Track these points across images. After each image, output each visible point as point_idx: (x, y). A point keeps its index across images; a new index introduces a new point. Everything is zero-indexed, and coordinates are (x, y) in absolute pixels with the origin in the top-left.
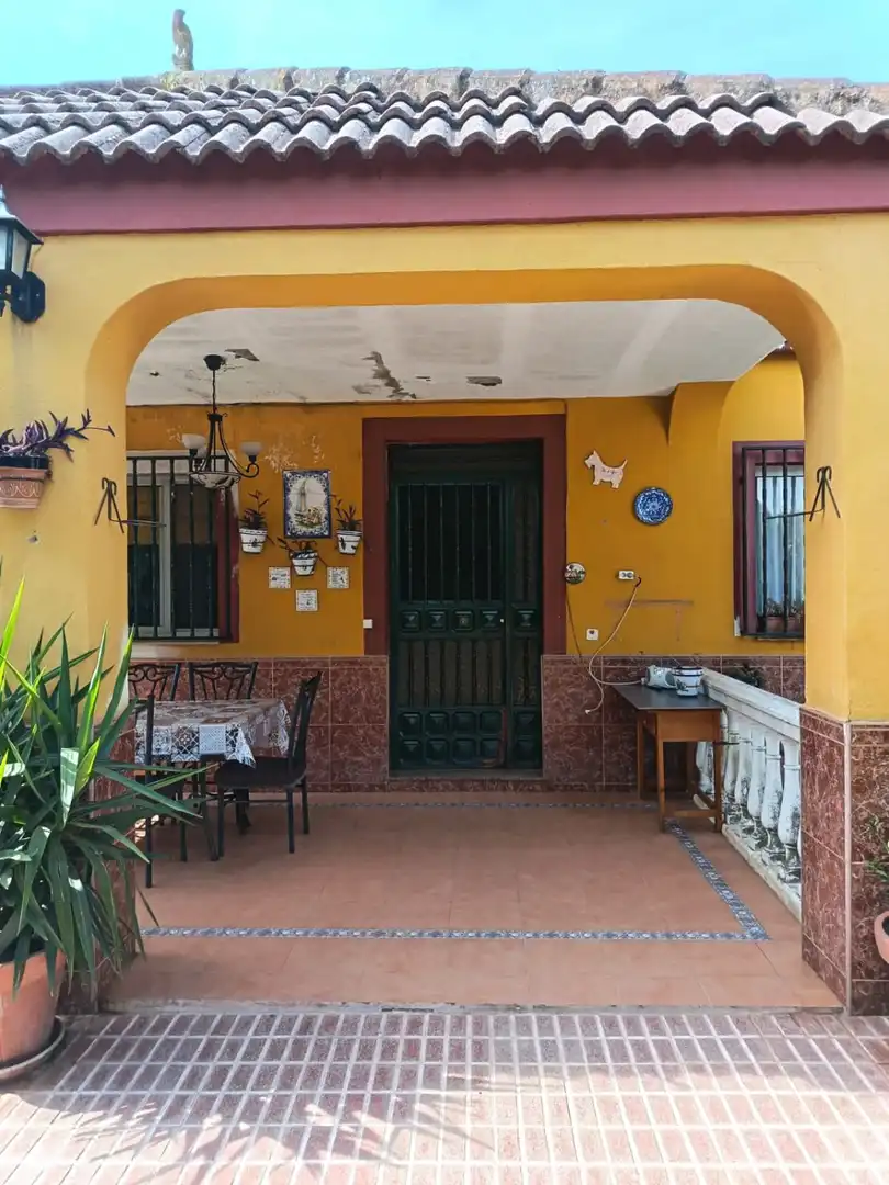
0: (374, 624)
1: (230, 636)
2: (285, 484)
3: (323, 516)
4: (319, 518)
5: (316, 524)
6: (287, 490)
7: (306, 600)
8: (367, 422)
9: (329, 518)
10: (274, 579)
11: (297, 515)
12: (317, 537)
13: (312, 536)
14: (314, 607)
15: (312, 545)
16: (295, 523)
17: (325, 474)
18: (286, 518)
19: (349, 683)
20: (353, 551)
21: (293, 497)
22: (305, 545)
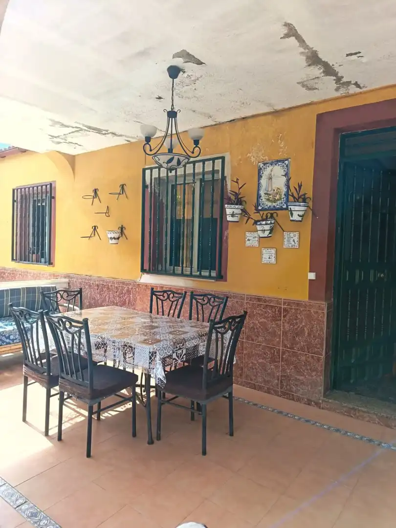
0: (316, 276)
1: (221, 277)
2: (259, 173)
3: (283, 193)
4: (280, 195)
5: (278, 200)
6: (260, 177)
7: (268, 256)
8: (320, 117)
9: (287, 195)
10: (249, 240)
11: (265, 194)
12: (278, 209)
13: (275, 209)
14: (273, 260)
15: (275, 215)
16: (264, 200)
17: (287, 162)
18: (259, 196)
19: (296, 319)
20: (300, 219)
21: (264, 181)
22: (271, 215)
